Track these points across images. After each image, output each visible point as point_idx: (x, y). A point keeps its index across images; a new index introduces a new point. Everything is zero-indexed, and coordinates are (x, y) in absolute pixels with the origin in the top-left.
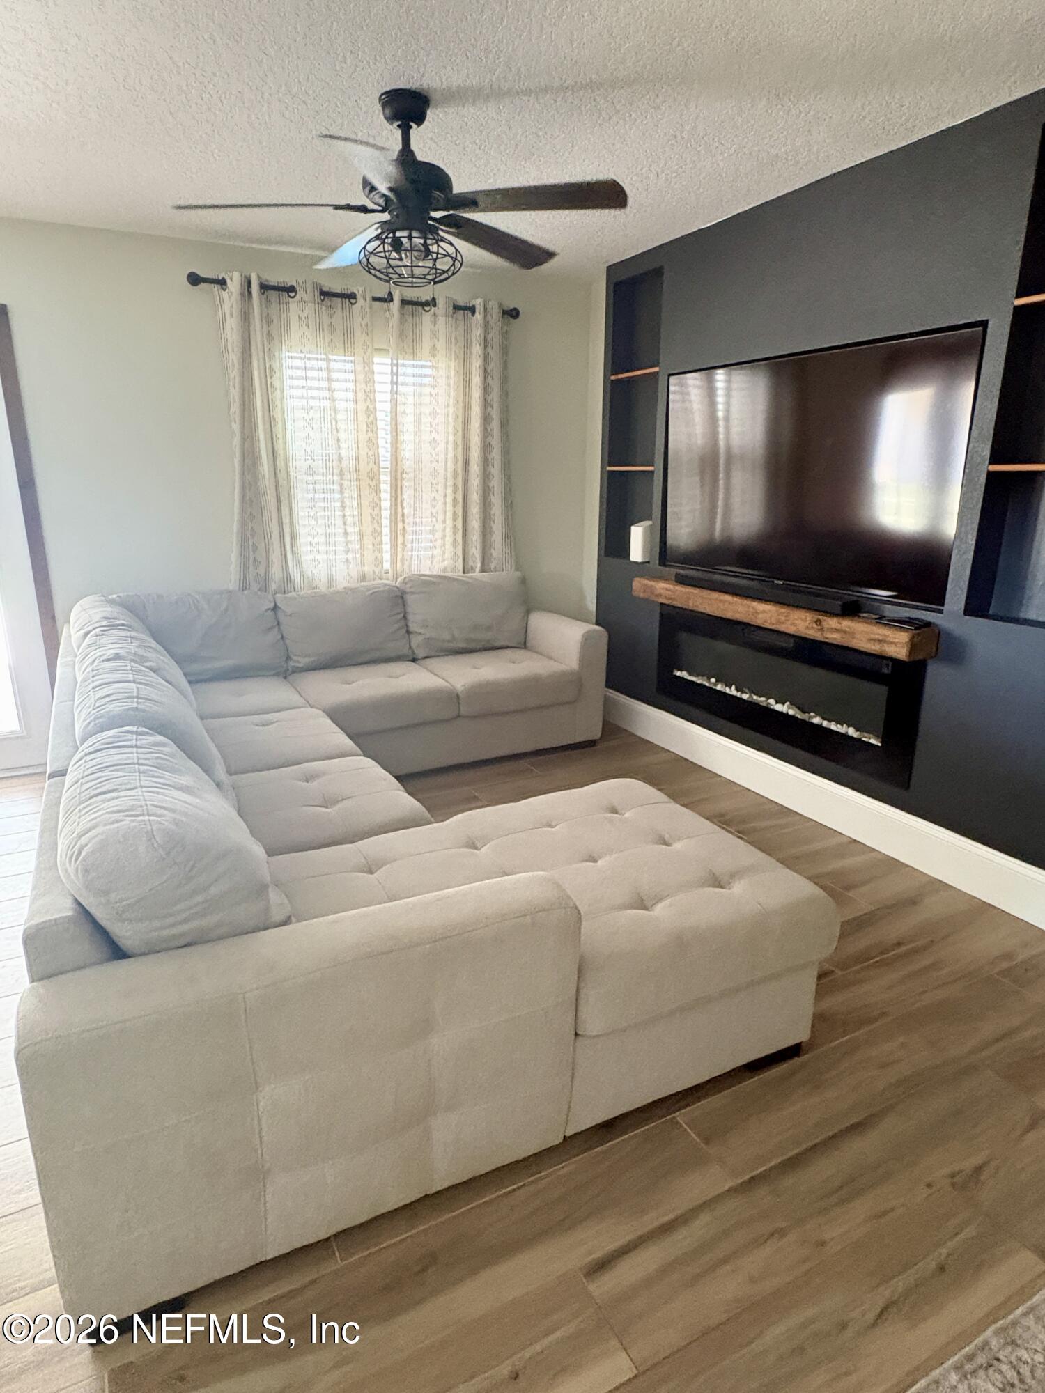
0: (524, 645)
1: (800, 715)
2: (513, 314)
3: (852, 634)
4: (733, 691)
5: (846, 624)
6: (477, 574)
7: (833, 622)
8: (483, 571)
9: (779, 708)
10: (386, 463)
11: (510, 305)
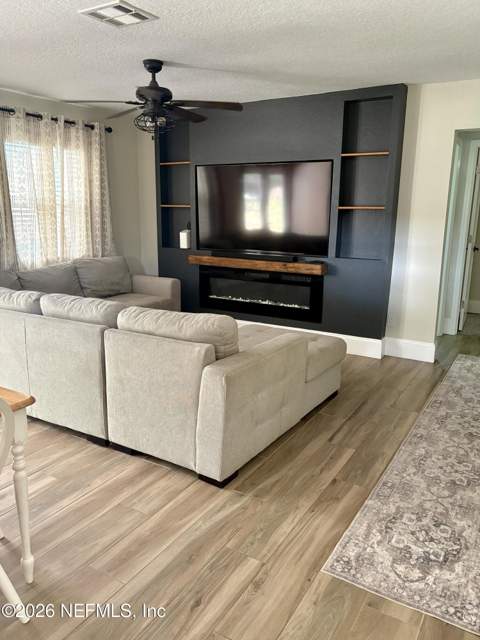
0: (132, 291)
1: (274, 304)
2: (109, 130)
3: (299, 268)
4: (240, 299)
5: (296, 265)
6: (100, 258)
7: (291, 265)
8: (103, 256)
9: (264, 303)
10: (59, 202)
11: (108, 126)
